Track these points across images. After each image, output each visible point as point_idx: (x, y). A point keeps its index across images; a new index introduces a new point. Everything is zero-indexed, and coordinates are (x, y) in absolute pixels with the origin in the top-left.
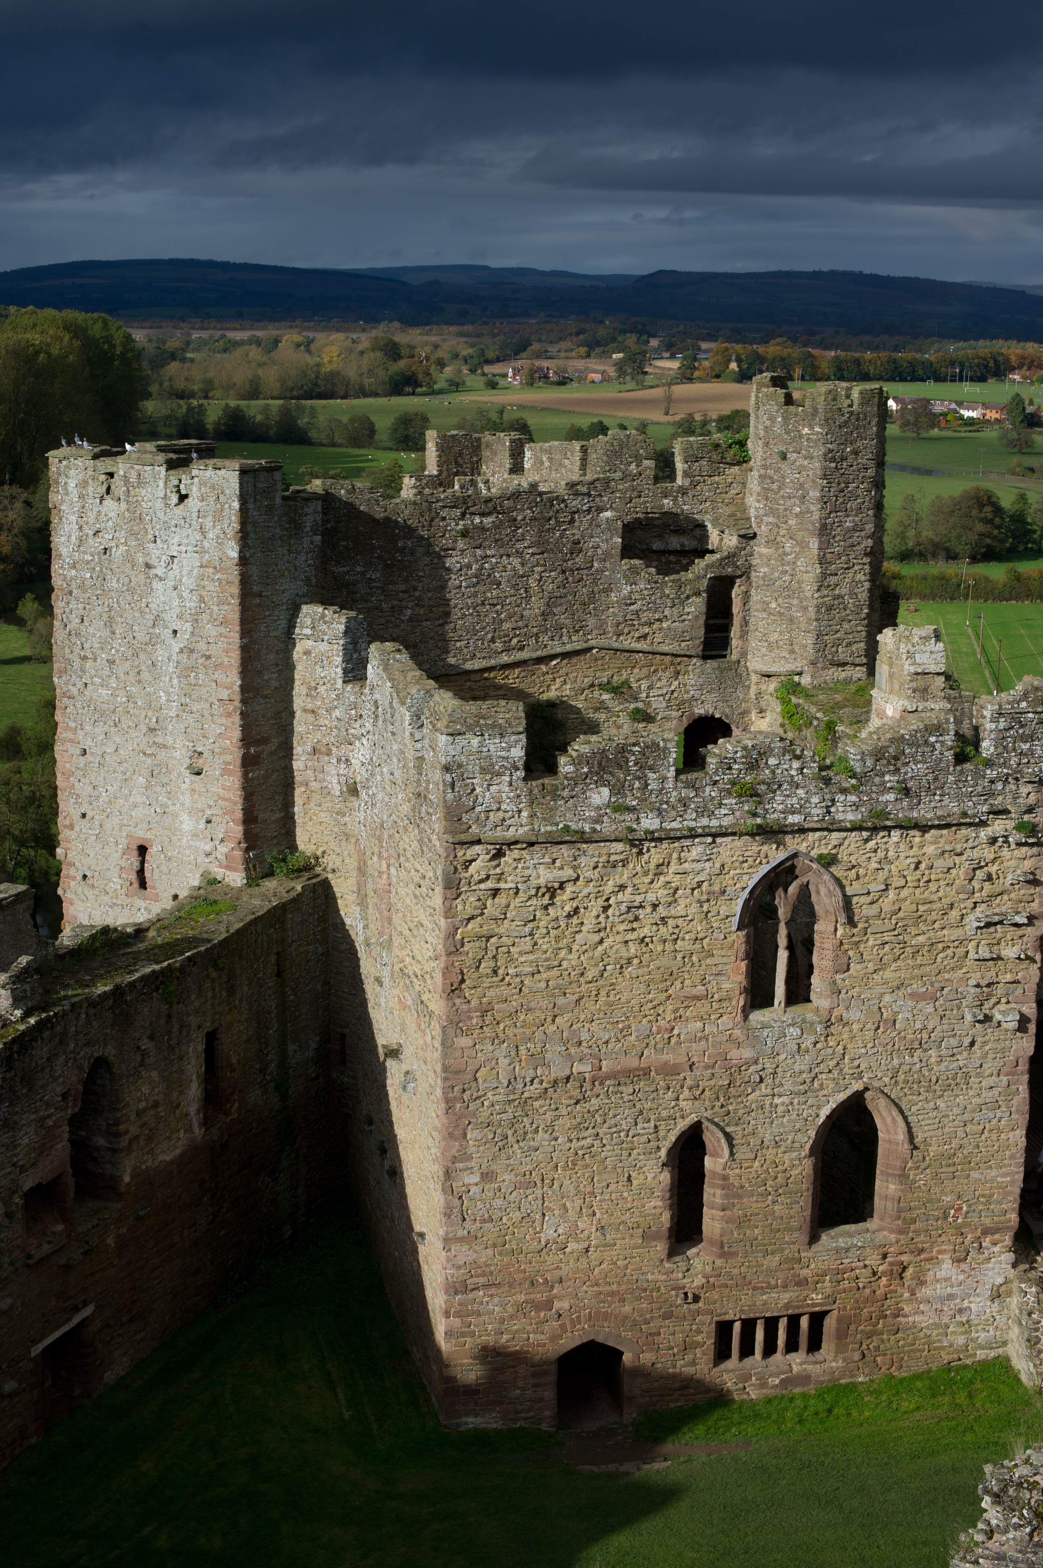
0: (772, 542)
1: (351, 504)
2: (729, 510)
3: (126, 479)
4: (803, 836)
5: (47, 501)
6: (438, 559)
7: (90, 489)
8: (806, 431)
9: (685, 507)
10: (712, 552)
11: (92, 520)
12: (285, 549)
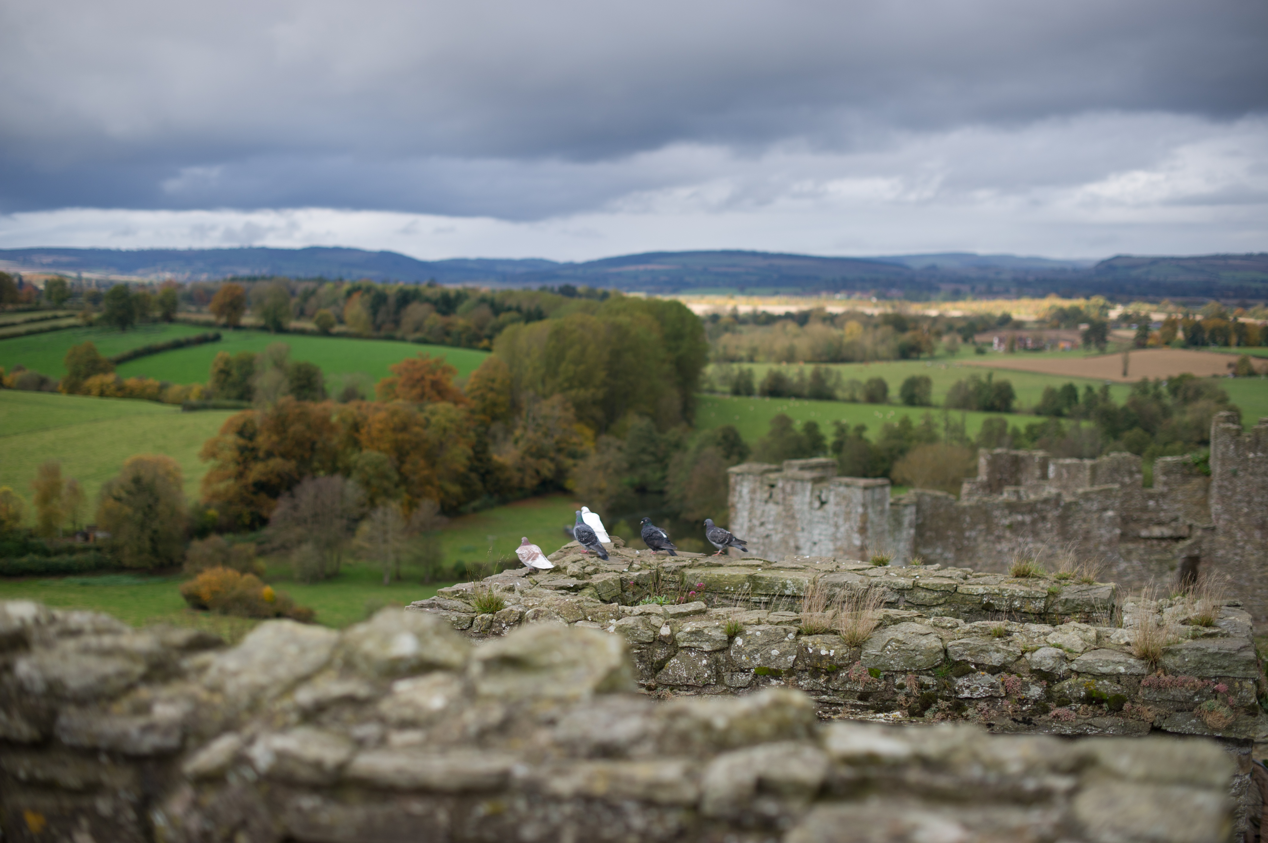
0: (1228, 533)
1: (934, 507)
2: (1196, 509)
3: (783, 490)
4: (1253, 747)
5: (727, 501)
6: (993, 544)
7: (758, 495)
8: (1251, 455)
9: (1164, 507)
10: (1183, 538)
11: (758, 515)
12: (891, 539)
